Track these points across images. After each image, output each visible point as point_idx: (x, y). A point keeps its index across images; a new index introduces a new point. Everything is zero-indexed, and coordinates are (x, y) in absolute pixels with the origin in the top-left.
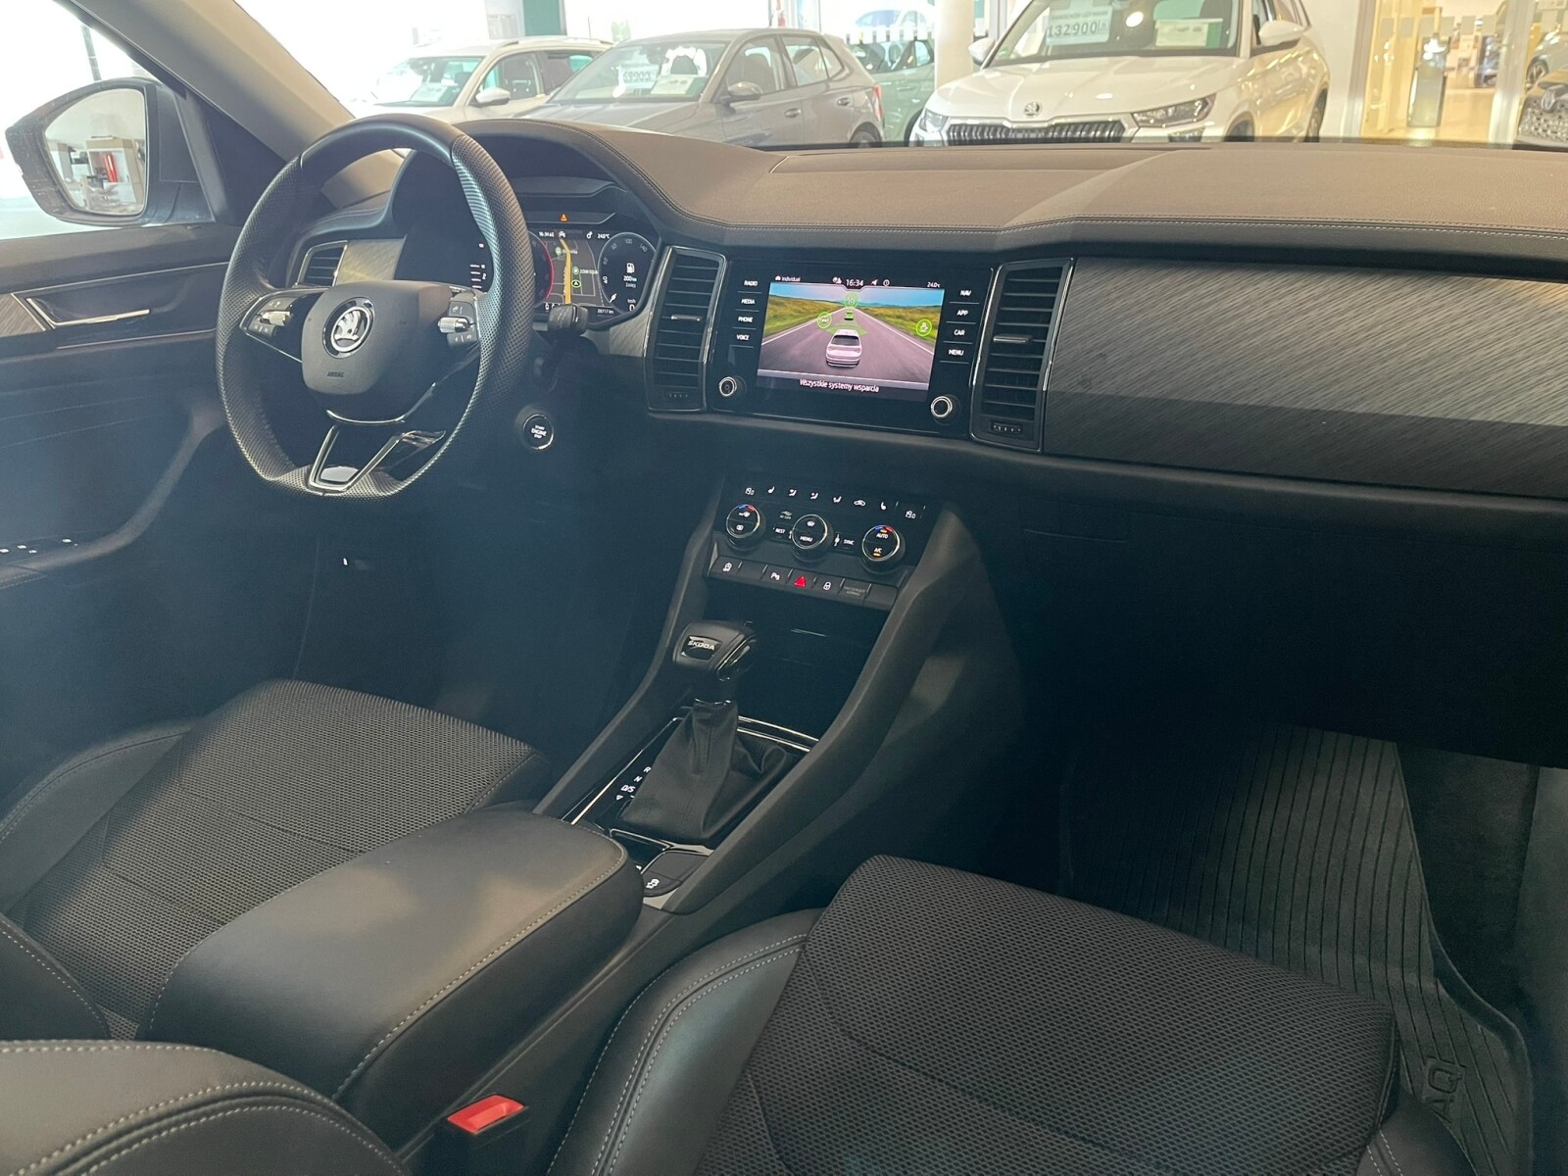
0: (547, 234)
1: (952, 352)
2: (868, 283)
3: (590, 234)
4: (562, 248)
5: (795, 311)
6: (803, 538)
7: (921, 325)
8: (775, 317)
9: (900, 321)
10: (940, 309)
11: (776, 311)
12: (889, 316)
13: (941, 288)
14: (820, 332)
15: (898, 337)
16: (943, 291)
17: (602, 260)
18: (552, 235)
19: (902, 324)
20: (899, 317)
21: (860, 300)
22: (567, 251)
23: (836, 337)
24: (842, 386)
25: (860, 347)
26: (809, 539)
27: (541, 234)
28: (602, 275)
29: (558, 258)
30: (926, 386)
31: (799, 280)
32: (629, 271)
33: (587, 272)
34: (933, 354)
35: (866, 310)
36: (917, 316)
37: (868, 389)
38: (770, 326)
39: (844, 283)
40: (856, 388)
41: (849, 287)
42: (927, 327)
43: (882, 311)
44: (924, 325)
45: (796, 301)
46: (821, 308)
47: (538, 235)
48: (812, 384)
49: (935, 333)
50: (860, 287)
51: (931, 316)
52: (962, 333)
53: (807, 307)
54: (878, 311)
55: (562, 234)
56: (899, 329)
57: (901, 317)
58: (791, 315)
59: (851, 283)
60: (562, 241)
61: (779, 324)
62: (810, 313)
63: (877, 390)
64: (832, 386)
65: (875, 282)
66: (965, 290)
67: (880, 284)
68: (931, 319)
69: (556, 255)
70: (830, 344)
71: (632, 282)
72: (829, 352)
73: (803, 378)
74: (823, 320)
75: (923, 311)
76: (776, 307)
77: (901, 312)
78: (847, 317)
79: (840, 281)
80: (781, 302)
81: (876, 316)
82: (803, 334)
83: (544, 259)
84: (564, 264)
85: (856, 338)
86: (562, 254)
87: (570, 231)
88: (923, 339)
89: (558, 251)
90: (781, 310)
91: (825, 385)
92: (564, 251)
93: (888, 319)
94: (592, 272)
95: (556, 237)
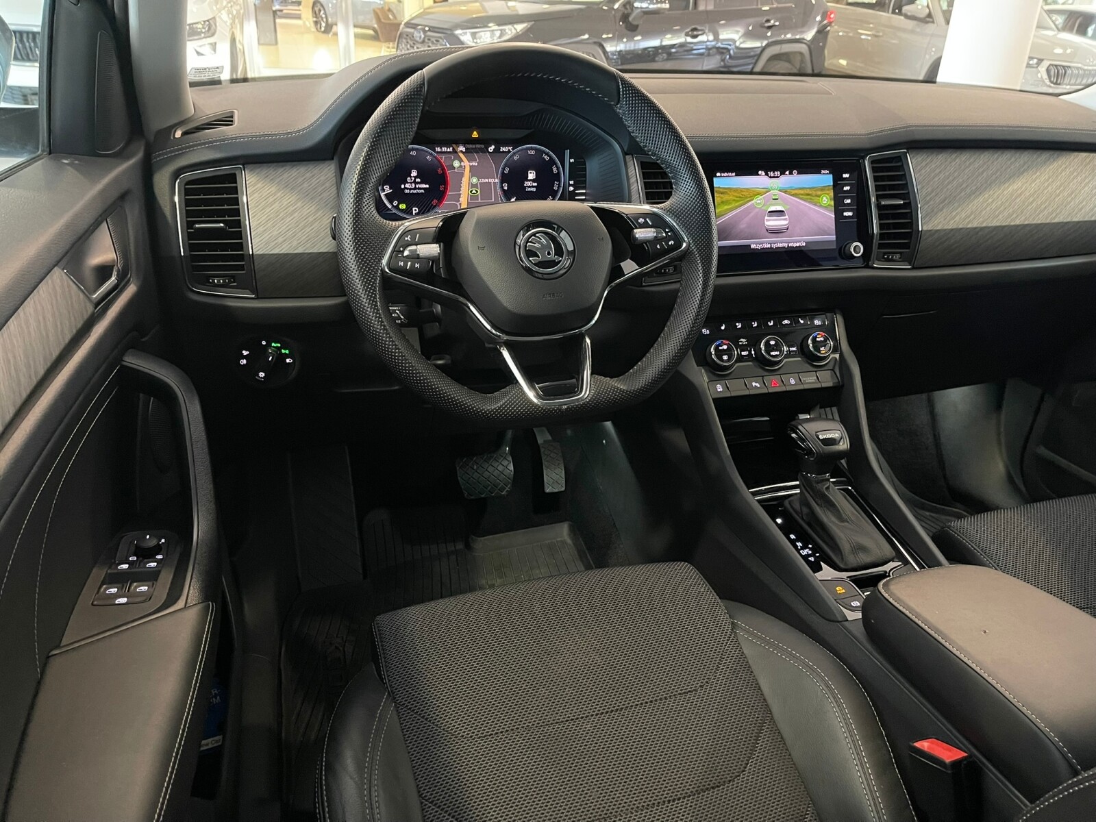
0: (444, 149)
1: (846, 214)
2: (783, 173)
3: (493, 147)
4: (461, 161)
5: (737, 197)
6: (772, 353)
7: (822, 198)
8: (723, 202)
9: (809, 197)
10: (832, 187)
11: (722, 198)
12: (802, 195)
13: (830, 173)
14: (757, 210)
15: (810, 208)
16: (831, 176)
17: (504, 169)
18: (450, 150)
19: (810, 199)
20: (808, 195)
21: (780, 186)
22: (466, 163)
23: (769, 212)
24: (781, 245)
25: (787, 217)
26: (777, 353)
27: (438, 149)
28: (502, 182)
29: (456, 170)
30: (833, 237)
31: (734, 174)
32: (529, 178)
33: (487, 180)
34: (834, 216)
35: (785, 192)
36: (819, 193)
37: (798, 244)
38: (720, 210)
39: (767, 174)
40: (790, 245)
41: (771, 177)
42: (827, 199)
43: (796, 192)
44: (824, 198)
45: (736, 190)
46: (753, 194)
47: (434, 151)
48: (759, 247)
49: (832, 203)
50: (777, 177)
51: (827, 192)
52: (849, 201)
53: (744, 193)
54: (793, 192)
55: (462, 148)
56: (809, 202)
57: (810, 195)
58: (734, 200)
59: (771, 174)
60: (461, 155)
61: (726, 207)
62: (747, 197)
63: (804, 244)
64: (774, 246)
65: (787, 173)
66: (845, 173)
67: (791, 173)
68: (828, 194)
69: (454, 168)
70: (766, 218)
71: (533, 187)
72: (767, 223)
73: (753, 243)
74: (758, 201)
75: (823, 189)
76: (722, 196)
77: (808, 191)
78: (774, 198)
79: (764, 174)
80: (725, 191)
81: (793, 195)
82: (747, 212)
83: (440, 171)
84: (462, 175)
85: (783, 211)
86: (461, 166)
87: (470, 146)
88: (826, 208)
89: (456, 164)
90: (726, 197)
91: (769, 246)
92: (462, 164)
93: (801, 196)
94: (492, 181)
95: (455, 152)
